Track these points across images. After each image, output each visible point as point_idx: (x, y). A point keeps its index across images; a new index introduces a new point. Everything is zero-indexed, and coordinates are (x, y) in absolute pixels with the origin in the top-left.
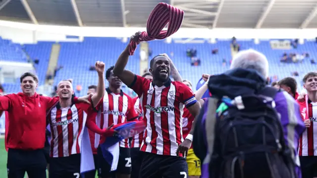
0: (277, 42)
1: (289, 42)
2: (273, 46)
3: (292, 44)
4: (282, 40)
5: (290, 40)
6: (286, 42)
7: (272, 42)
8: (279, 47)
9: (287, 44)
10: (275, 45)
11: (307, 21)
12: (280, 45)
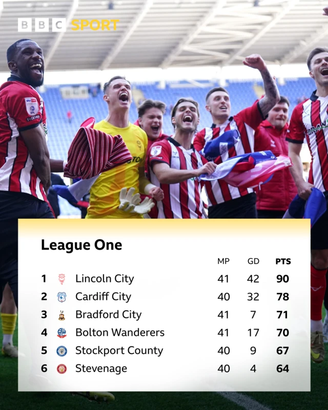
0: (71, 89)
1: (86, 88)
2: (65, 96)
3: (90, 91)
4: (76, 86)
5: (88, 85)
6: (81, 88)
7: (63, 90)
8: (72, 96)
9: (83, 92)
10: (68, 93)
11: (110, 59)
12: (74, 93)
